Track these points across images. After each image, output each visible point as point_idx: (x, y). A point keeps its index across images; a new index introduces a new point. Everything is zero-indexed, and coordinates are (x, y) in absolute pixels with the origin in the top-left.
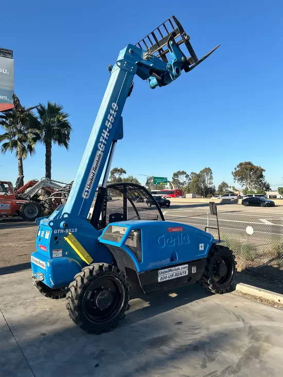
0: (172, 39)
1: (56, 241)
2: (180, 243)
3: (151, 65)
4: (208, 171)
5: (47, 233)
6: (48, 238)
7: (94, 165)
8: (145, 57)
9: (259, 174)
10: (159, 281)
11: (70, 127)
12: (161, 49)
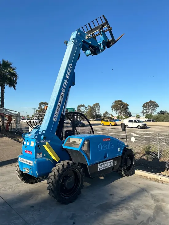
0: (102, 28)
1: (39, 148)
2: (109, 147)
3: (90, 43)
4: (97, 105)
5: (32, 143)
6: (33, 146)
7: (60, 101)
8: (87, 38)
9: (126, 107)
10: (99, 170)
11: (17, 75)
12: (94, 34)
